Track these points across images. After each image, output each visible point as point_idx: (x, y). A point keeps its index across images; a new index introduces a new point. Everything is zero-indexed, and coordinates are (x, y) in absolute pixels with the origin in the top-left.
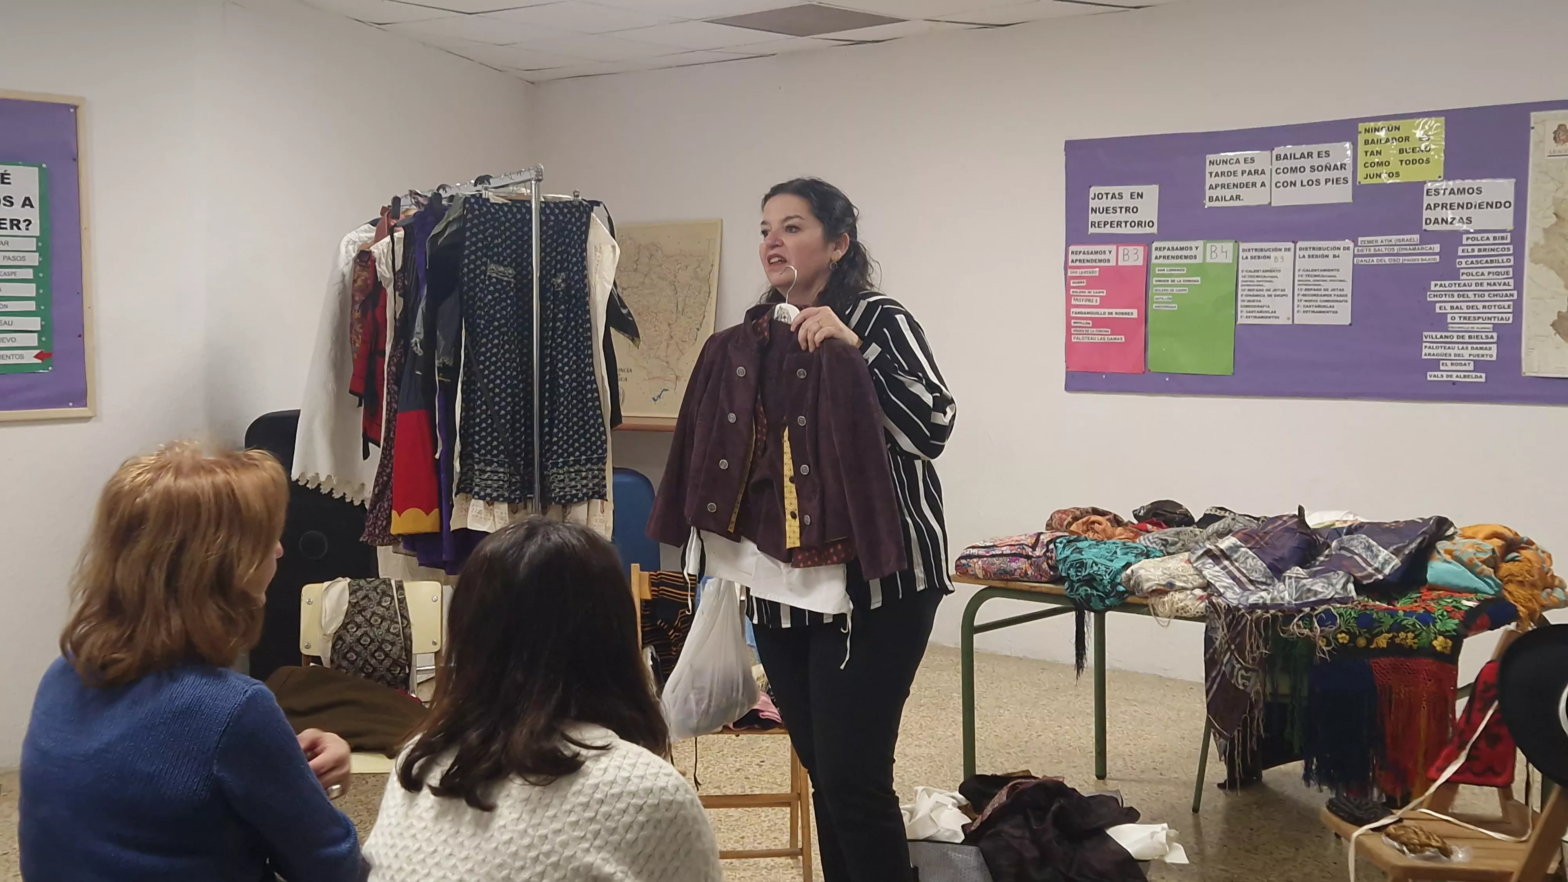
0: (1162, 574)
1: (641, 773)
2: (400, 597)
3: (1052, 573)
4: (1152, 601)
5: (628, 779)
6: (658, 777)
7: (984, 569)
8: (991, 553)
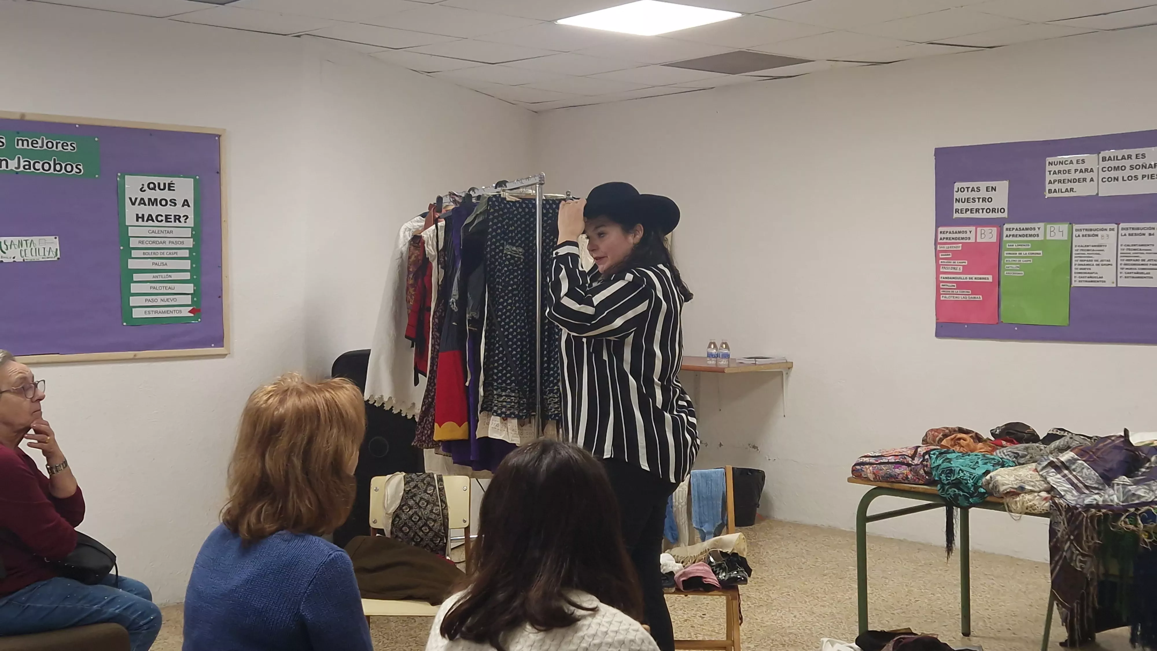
0: (1014, 479)
1: (616, 629)
2: (440, 487)
3: (927, 477)
4: (1007, 500)
5: (606, 633)
6: (629, 632)
7: (874, 473)
8: (879, 462)
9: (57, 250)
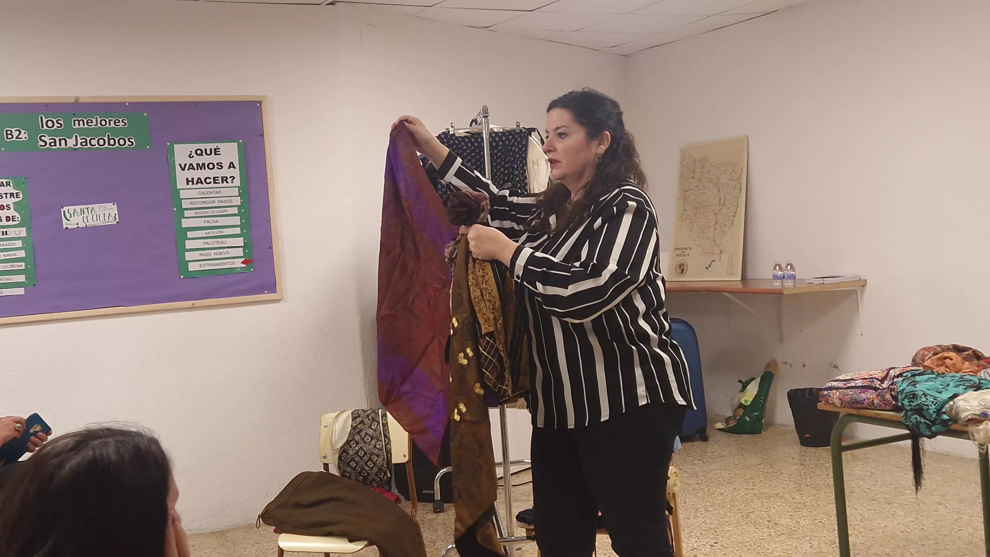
7: (840, 399)
9: (115, 214)
